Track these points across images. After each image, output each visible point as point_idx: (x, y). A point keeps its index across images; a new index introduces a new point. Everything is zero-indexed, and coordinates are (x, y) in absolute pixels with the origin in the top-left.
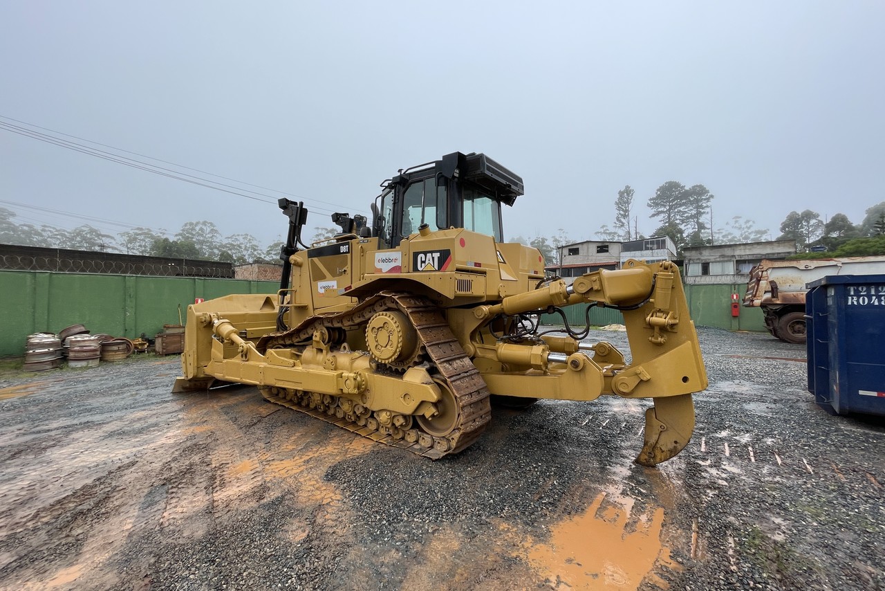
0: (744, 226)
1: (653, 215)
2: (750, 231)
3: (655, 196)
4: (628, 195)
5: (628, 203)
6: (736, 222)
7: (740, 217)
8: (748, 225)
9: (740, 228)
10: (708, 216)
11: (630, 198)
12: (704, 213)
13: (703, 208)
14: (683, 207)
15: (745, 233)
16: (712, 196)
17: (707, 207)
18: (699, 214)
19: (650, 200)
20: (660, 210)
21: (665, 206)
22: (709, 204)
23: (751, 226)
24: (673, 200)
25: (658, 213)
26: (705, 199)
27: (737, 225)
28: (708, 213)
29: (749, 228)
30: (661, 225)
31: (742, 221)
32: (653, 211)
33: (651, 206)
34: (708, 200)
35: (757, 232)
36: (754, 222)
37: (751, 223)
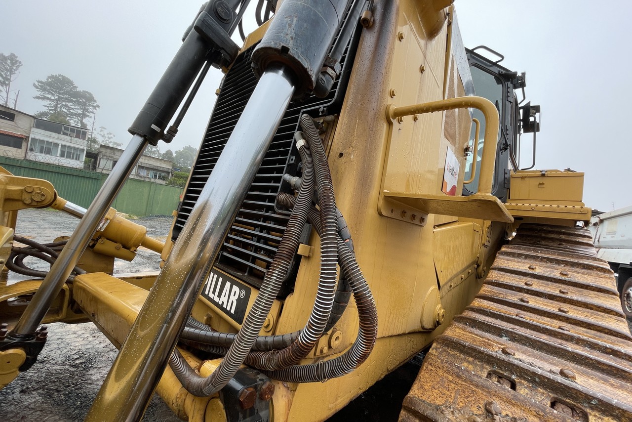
0: (106, 136)
1: (38, 98)
2: (110, 141)
3: (44, 80)
4: (13, 64)
5: (11, 72)
6: (101, 131)
7: (106, 129)
8: (110, 136)
9: (103, 136)
10: (92, 120)
11: (15, 68)
12: (88, 116)
13: (88, 112)
14: (71, 104)
15: (106, 141)
16: (98, 106)
17: (92, 112)
18: (84, 115)
19: (39, 82)
20: (47, 96)
21: (53, 95)
22: (95, 111)
23: (111, 138)
24: (64, 94)
25: (44, 98)
26: (93, 106)
27: (102, 133)
28: (91, 117)
29: (109, 138)
30: (46, 109)
31: (105, 132)
32: (39, 93)
33: (37, 87)
34: (95, 107)
35: (115, 143)
36: (114, 136)
37: (112, 136)
